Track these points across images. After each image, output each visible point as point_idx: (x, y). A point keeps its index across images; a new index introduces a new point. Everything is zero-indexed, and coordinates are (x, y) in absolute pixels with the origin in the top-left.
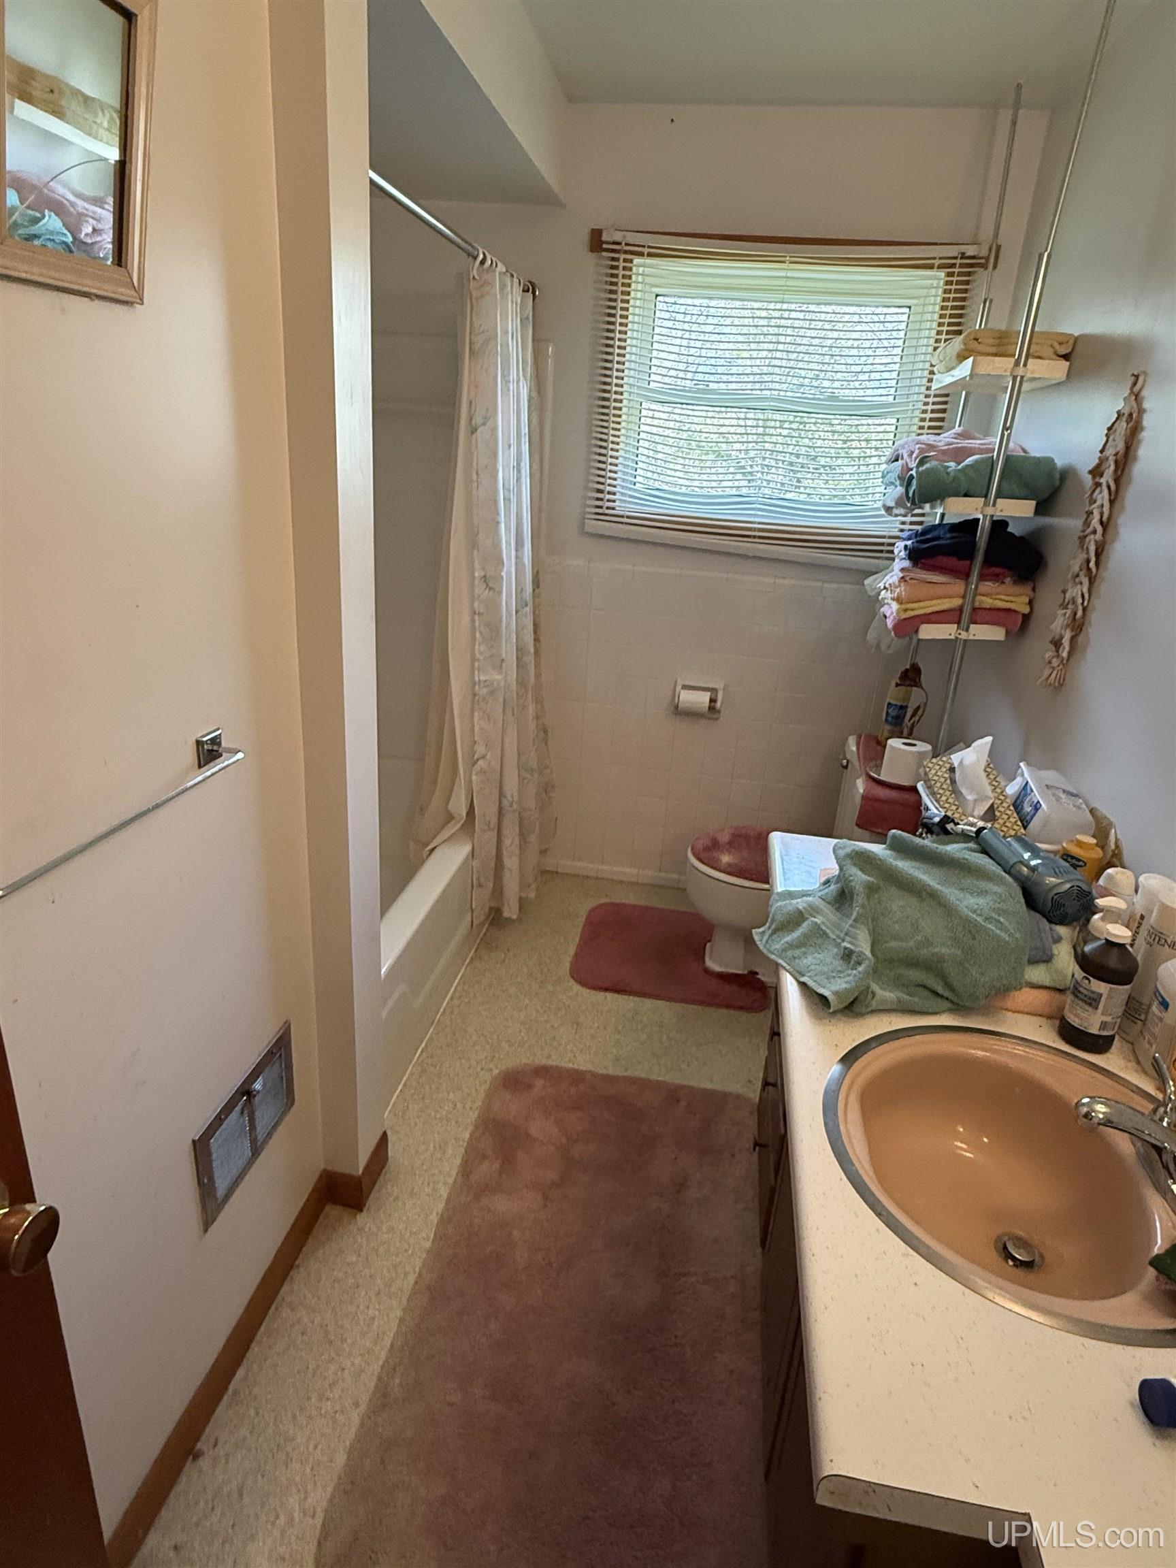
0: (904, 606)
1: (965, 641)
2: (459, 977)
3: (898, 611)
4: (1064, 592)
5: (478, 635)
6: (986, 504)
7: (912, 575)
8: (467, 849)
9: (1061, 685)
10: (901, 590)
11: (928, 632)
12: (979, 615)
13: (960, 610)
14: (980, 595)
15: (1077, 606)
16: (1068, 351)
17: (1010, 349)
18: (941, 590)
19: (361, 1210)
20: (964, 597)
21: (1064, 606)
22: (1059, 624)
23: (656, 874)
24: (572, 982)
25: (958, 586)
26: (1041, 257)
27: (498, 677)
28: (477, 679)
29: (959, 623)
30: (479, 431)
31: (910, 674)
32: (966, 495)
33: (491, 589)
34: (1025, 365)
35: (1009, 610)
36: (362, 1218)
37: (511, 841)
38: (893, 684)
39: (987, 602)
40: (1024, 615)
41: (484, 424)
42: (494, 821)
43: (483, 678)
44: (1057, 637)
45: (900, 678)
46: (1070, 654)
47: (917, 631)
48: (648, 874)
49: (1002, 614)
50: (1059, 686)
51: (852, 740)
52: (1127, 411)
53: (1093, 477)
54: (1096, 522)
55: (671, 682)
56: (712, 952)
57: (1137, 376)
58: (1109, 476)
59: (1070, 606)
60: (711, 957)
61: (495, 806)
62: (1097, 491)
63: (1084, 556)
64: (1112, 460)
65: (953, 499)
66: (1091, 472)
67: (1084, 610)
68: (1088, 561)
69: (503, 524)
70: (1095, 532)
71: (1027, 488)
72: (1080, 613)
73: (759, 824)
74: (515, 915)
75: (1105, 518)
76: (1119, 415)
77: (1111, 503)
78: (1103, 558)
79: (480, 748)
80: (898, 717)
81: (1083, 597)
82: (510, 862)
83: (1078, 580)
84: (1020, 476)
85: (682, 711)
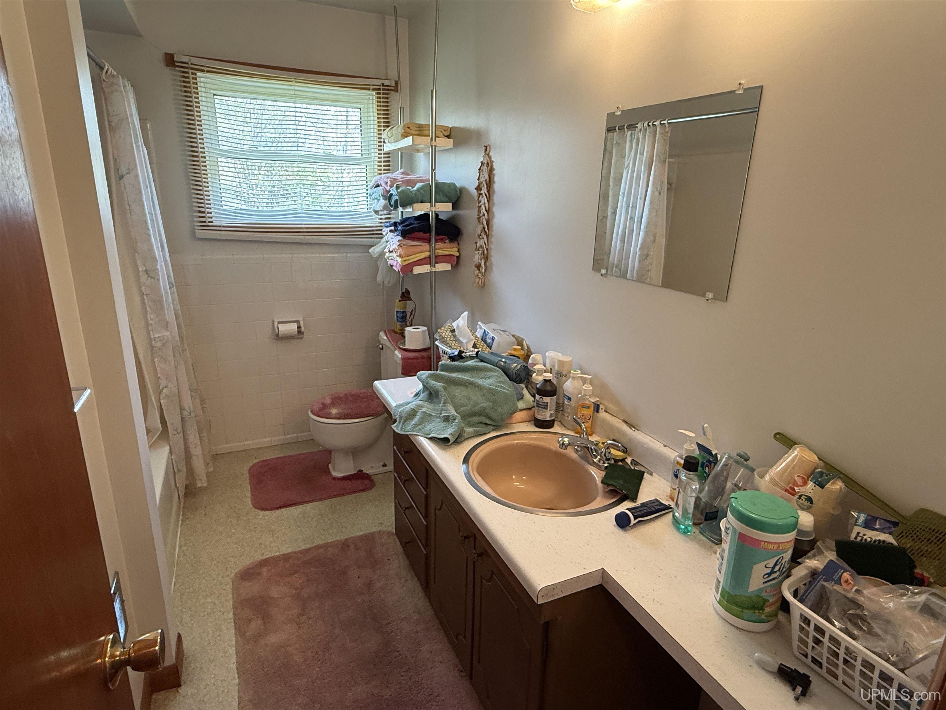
0: (404, 259)
1: (435, 272)
2: (179, 533)
3: (401, 261)
4: (476, 243)
5: (148, 309)
6: (431, 206)
7: (405, 243)
8: (167, 449)
9: (484, 285)
10: (400, 251)
11: (417, 270)
12: (439, 259)
13: (430, 257)
15: (484, 249)
16: (449, 134)
17: (426, 132)
18: (419, 249)
19: (180, 685)
20: (430, 251)
21: (477, 250)
22: (477, 258)
23: (283, 437)
24: (256, 511)
25: (426, 247)
26: (432, 91)
27: (167, 333)
28: (152, 337)
29: (430, 264)
31: (405, 294)
32: (421, 202)
34: (435, 141)
35: (451, 255)
36: (182, 690)
37: (193, 437)
38: (398, 301)
39: (440, 252)
40: (457, 257)
41: (129, 173)
42: (180, 427)
43: (157, 335)
44: (477, 264)
45: (401, 297)
46: (485, 270)
47: (412, 271)
48: (276, 439)
49: (448, 257)
50: (483, 286)
51: (382, 334)
52: (485, 162)
53: (477, 191)
54: (483, 210)
55: (271, 321)
56: (334, 467)
57: (486, 147)
58: (484, 190)
59: (480, 249)
60: (334, 470)
61: (179, 417)
62: (481, 197)
63: (482, 226)
64: (484, 183)
65: (416, 204)
66: (476, 189)
67: (487, 249)
68: (484, 228)
69: (152, 237)
70: (484, 215)
71: (447, 196)
72: (486, 252)
73: (343, 389)
74: (205, 485)
75: (487, 209)
76: (482, 163)
77: (488, 201)
78: (490, 225)
79: (163, 382)
80: (402, 318)
81: (485, 244)
82: (196, 451)
83: (481, 237)
84: (443, 192)
85: (280, 337)
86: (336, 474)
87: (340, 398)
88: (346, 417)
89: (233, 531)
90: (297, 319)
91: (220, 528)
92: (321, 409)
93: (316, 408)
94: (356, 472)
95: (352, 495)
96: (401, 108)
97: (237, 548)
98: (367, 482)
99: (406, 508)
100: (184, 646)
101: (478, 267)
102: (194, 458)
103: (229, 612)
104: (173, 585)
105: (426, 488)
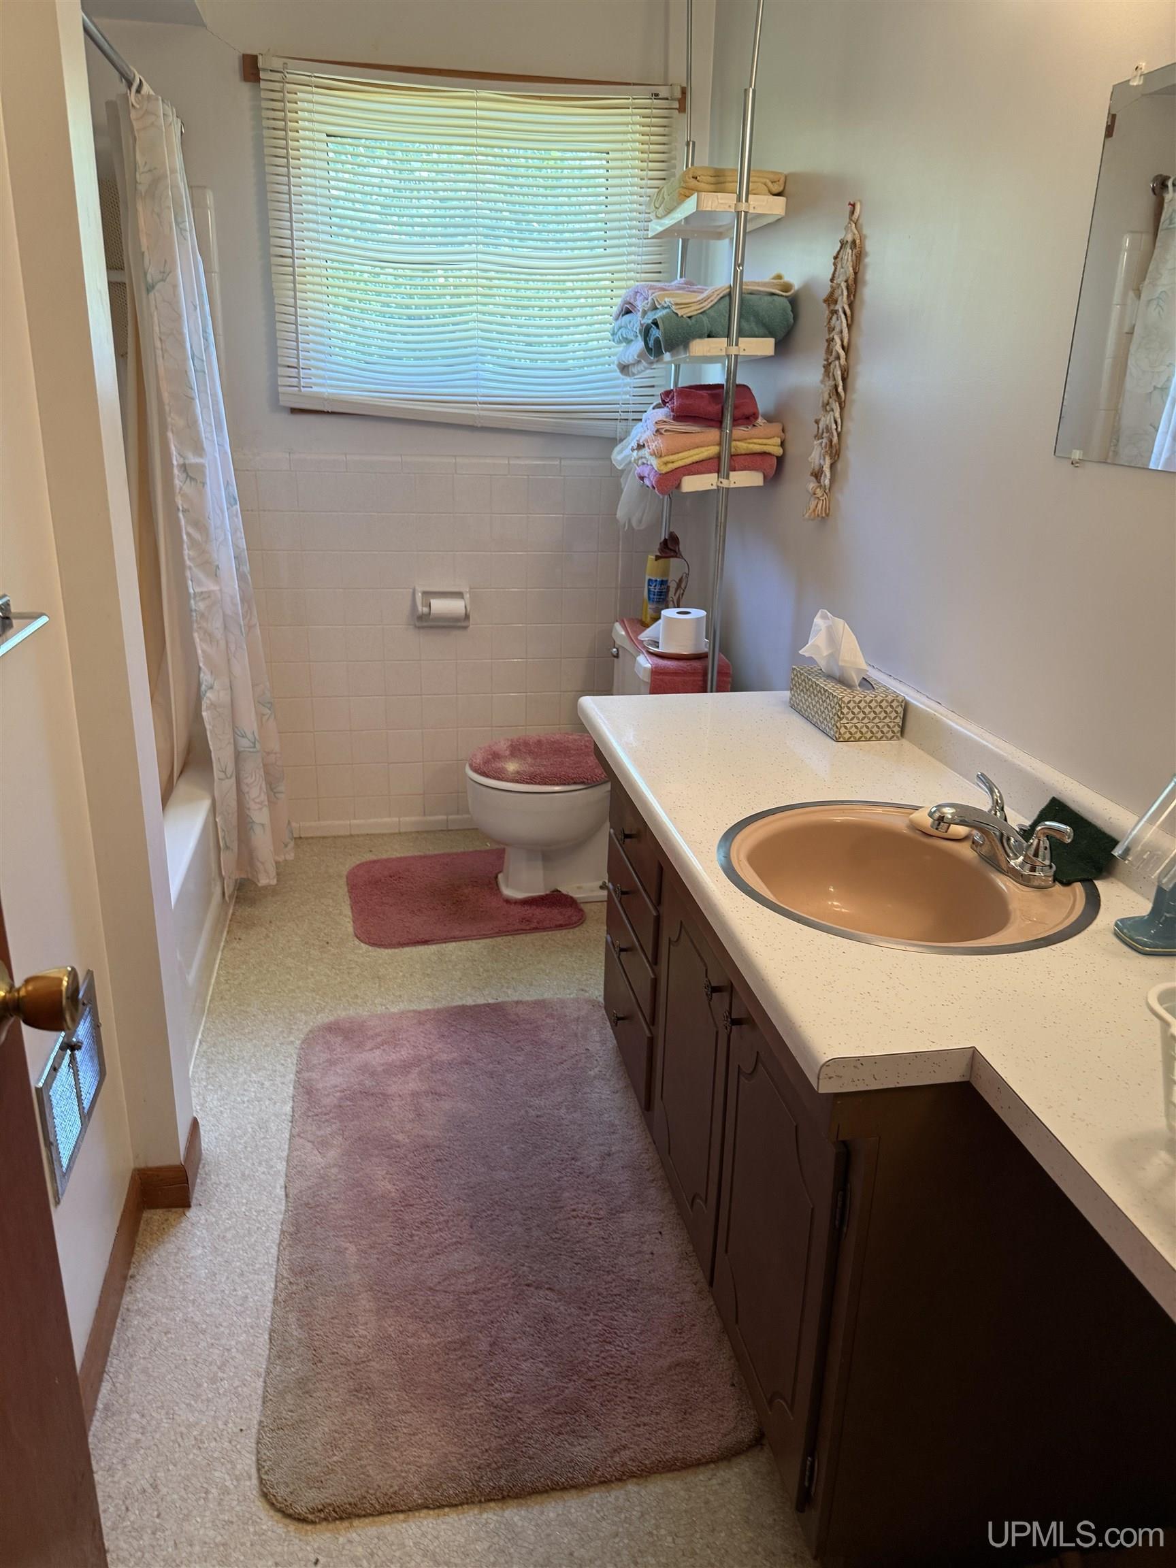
0: (663, 460)
1: (728, 489)
2: (219, 960)
3: (660, 466)
4: (817, 422)
5: (185, 537)
6: (729, 344)
7: (668, 427)
8: (205, 805)
9: (827, 515)
10: (656, 444)
11: (691, 484)
12: (739, 461)
13: (718, 457)
14: (735, 440)
15: (832, 434)
16: (781, 189)
17: (729, 186)
18: (699, 438)
19: (186, 1204)
20: (720, 444)
21: (818, 436)
22: (817, 456)
23: (420, 818)
24: (357, 942)
25: (713, 434)
26: (746, 92)
27: (216, 589)
28: (191, 591)
29: (718, 472)
30: (157, 287)
31: (669, 543)
32: (709, 336)
33: (192, 479)
34: (747, 201)
35: (764, 454)
36: (192, 1213)
37: (256, 792)
38: (652, 557)
39: (742, 447)
40: (778, 457)
41: (163, 280)
42: (231, 768)
43: (198, 590)
44: (817, 469)
45: (661, 550)
46: (832, 481)
47: (679, 486)
48: (411, 821)
49: (758, 458)
50: (824, 517)
51: (618, 626)
52: (849, 238)
53: (829, 305)
54: (838, 348)
55: (411, 590)
56: (507, 879)
57: (853, 206)
58: (843, 302)
59: (825, 435)
60: (507, 886)
61: (231, 749)
62: (834, 317)
63: (832, 383)
64: (843, 285)
65: (698, 341)
66: (825, 301)
67: (839, 435)
68: (836, 387)
69: (197, 401)
70: (838, 358)
71: (764, 325)
72: (835, 439)
73: (534, 732)
74: (274, 882)
75: (845, 343)
76: (843, 244)
77: (849, 326)
78: (849, 381)
79: (206, 677)
80: (660, 594)
81: (836, 423)
82: (260, 816)
83: (828, 408)
84: (756, 315)
85: (425, 622)
86: (508, 892)
87: (526, 744)
88: (532, 779)
89: (311, 969)
90: (458, 590)
91: (289, 962)
92: (487, 762)
93: (479, 760)
94: (548, 892)
95: (537, 935)
96: (688, 144)
97: (314, 999)
98: (571, 911)
99: (622, 950)
100: (204, 1145)
101: (817, 475)
102: (258, 830)
103: (284, 1102)
104: (197, 1043)
105: (658, 903)
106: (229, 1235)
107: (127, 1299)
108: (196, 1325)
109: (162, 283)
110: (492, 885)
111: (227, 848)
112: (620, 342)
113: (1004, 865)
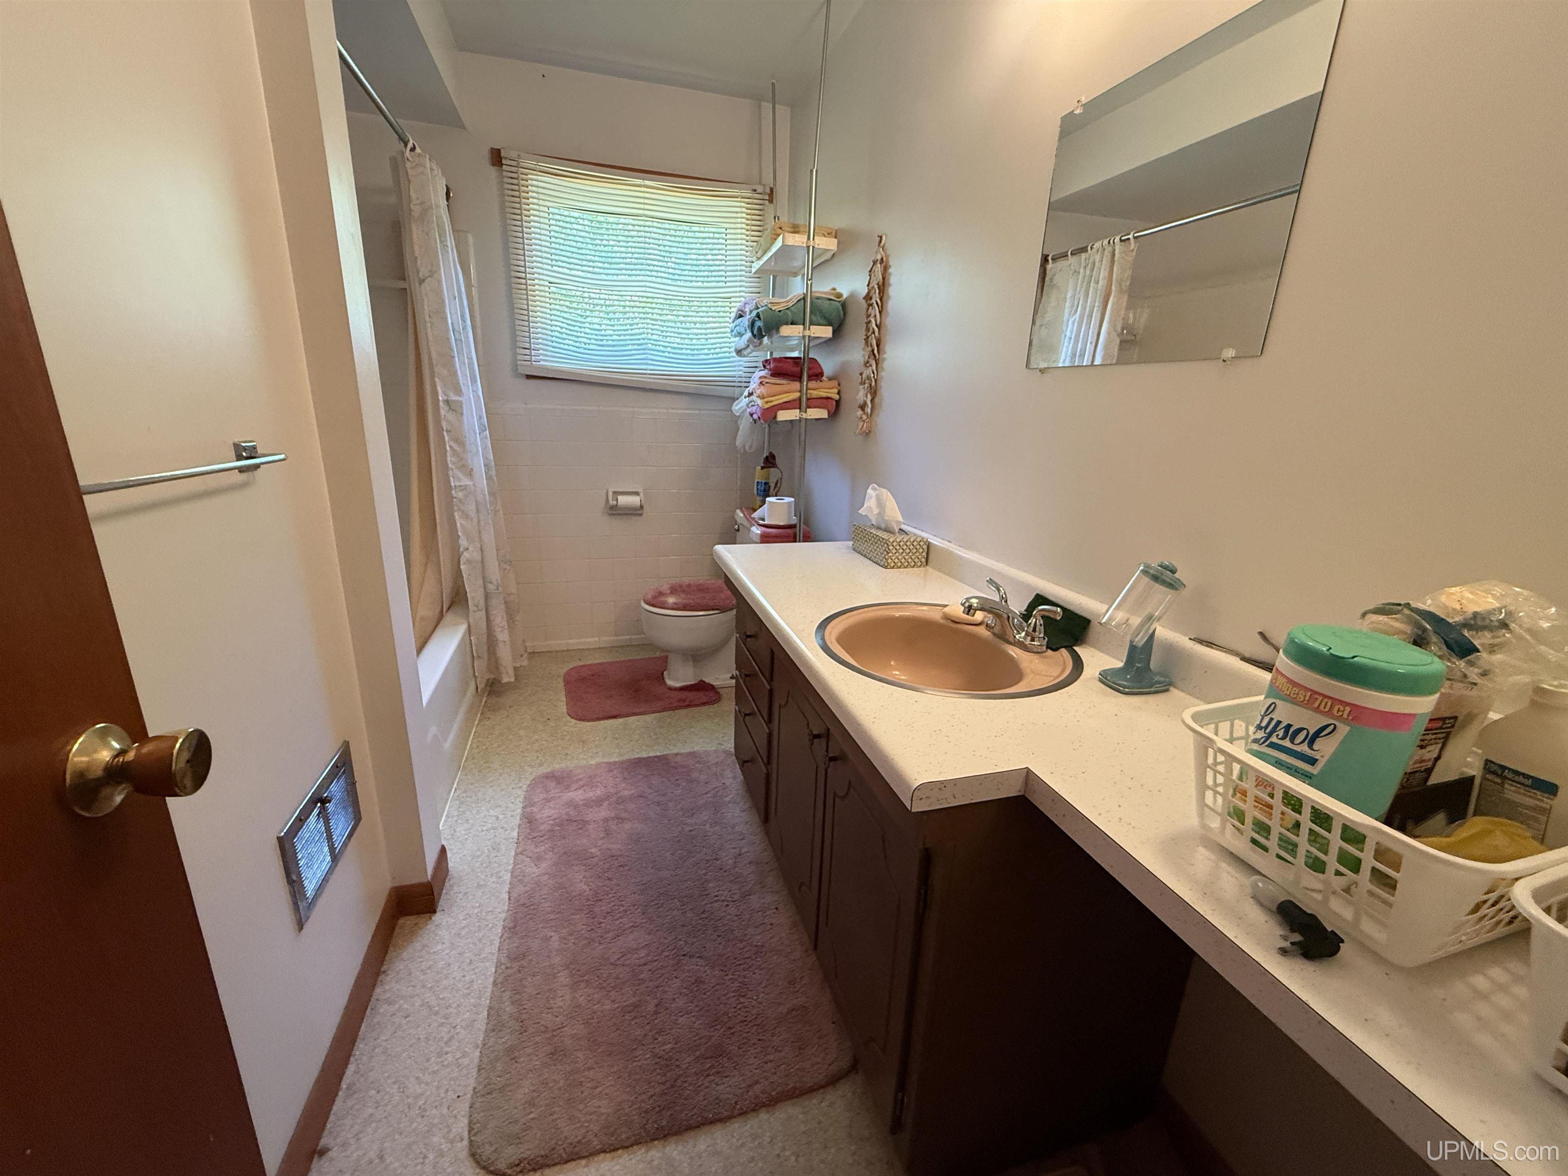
0: (766, 400)
1: (806, 419)
2: (473, 734)
3: (763, 404)
4: (861, 374)
5: (448, 448)
6: (804, 329)
7: (767, 380)
8: (463, 628)
9: (870, 431)
10: (762, 391)
11: (784, 416)
12: (813, 402)
13: (800, 399)
14: (810, 389)
15: (871, 380)
16: (834, 236)
18: (786, 388)
19: (435, 912)
20: (800, 391)
21: (863, 383)
22: (862, 395)
23: (613, 638)
24: (569, 718)
25: (796, 385)
26: (812, 171)
27: (471, 483)
28: (453, 484)
29: (800, 409)
30: (427, 281)
31: (769, 459)
32: (792, 324)
33: (453, 410)
34: (813, 239)
35: (828, 398)
36: (437, 917)
37: (500, 619)
38: (759, 468)
39: (814, 394)
40: (836, 401)
41: (431, 276)
42: (482, 603)
43: (457, 484)
44: (862, 403)
45: (764, 463)
46: (872, 409)
47: (775, 417)
48: (606, 640)
49: (824, 401)
50: (867, 434)
51: (738, 511)
52: (879, 257)
53: (867, 301)
54: (874, 325)
55: (605, 491)
56: (669, 674)
57: (881, 237)
58: (876, 297)
59: (867, 381)
60: (669, 678)
61: (481, 591)
62: (870, 308)
63: (870, 349)
64: (876, 287)
65: (785, 327)
66: (864, 298)
67: (876, 381)
68: (873, 351)
69: (457, 359)
70: (874, 332)
71: (825, 318)
72: (873, 384)
73: (686, 580)
74: (513, 680)
75: (878, 323)
76: (875, 263)
77: (880, 312)
78: (881, 346)
79: (463, 542)
80: (765, 490)
81: (873, 373)
82: (502, 636)
83: (868, 365)
84: (821, 311)
85: (615, 511)
86: (670, 682)
87: (681, 586)
88: (685, 608)
89: (536, 737)
90: (635, 490)
91: (522, 733)
92: (655, 597)
93: (649, 596)
94: (697, 682)
95: (689, 709)
96: (775, 218)
97: (538, 757)
98: (711, 694)
99: (746, 715)
100: (450, 865)
101: (863, 407)
102: (501, 645)
103: (512, 829)
104: (453, 790)
105: (771, 680)
106: (463, 933)
107: (378, 990)
108: (430, 1008)
109: (430, 279)
110: (661, 678)
111: (479, 657)
112: (735, 336)
113: (1011, 639)
